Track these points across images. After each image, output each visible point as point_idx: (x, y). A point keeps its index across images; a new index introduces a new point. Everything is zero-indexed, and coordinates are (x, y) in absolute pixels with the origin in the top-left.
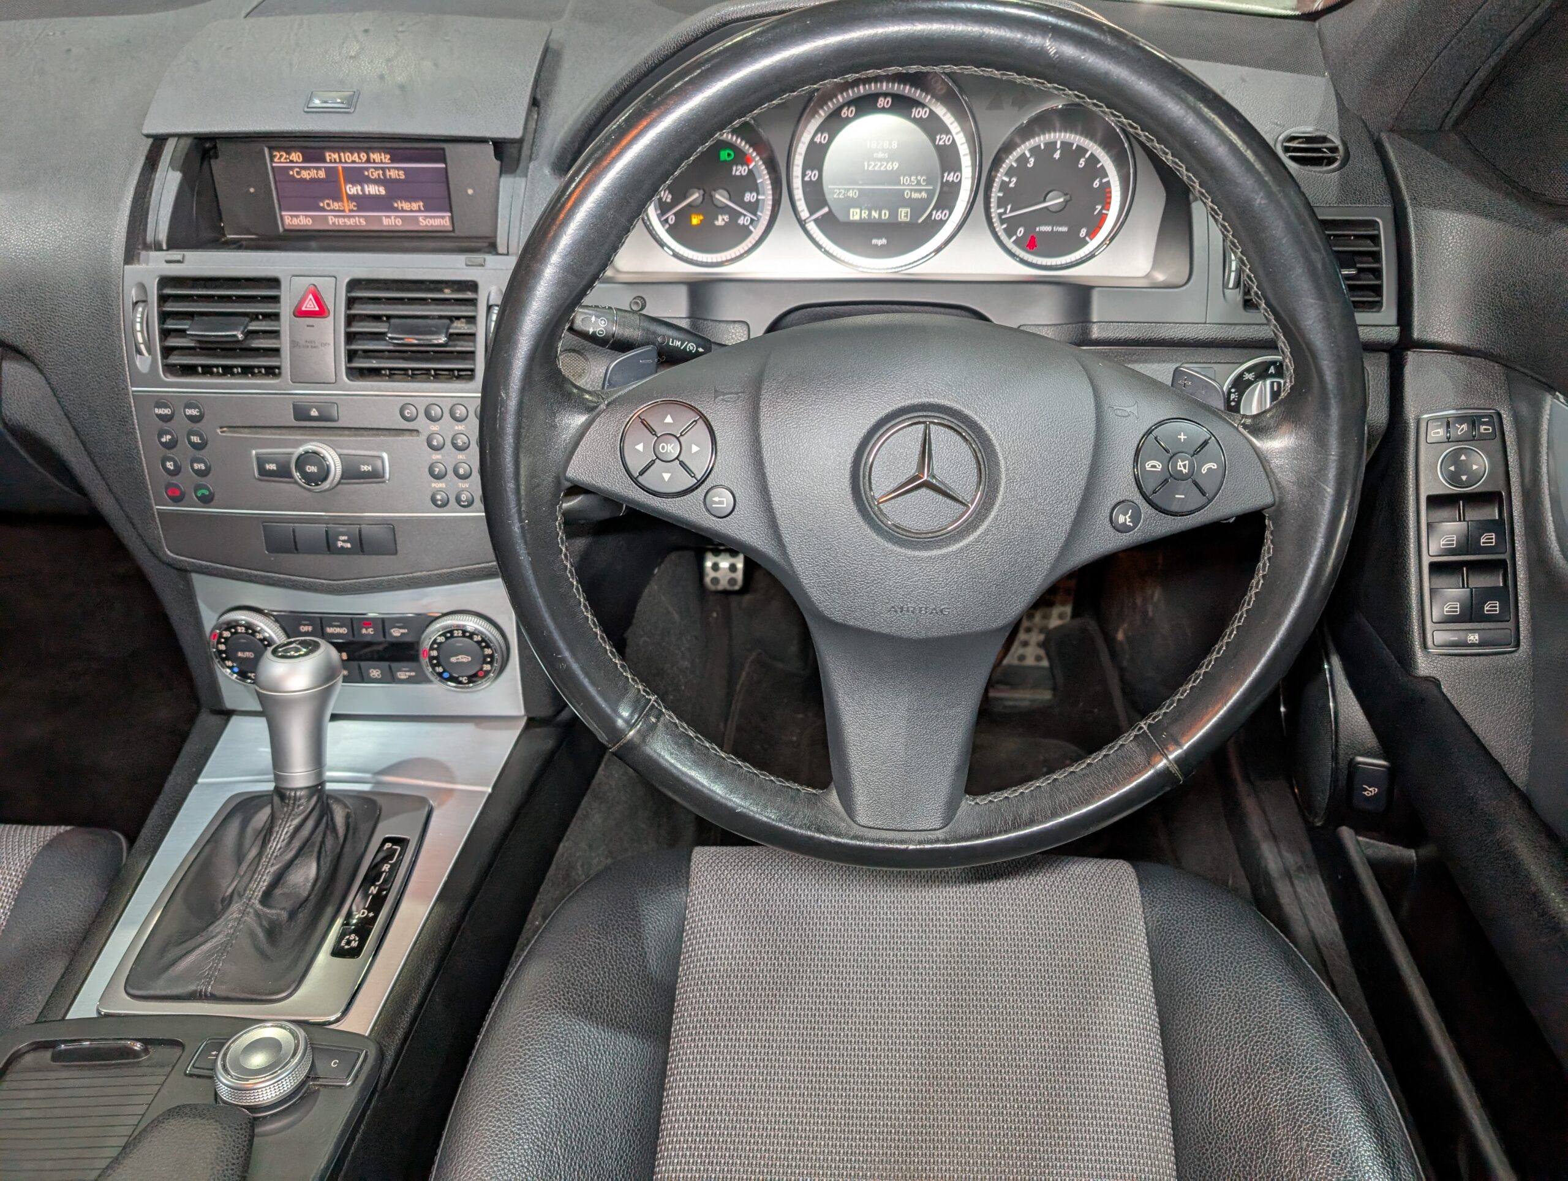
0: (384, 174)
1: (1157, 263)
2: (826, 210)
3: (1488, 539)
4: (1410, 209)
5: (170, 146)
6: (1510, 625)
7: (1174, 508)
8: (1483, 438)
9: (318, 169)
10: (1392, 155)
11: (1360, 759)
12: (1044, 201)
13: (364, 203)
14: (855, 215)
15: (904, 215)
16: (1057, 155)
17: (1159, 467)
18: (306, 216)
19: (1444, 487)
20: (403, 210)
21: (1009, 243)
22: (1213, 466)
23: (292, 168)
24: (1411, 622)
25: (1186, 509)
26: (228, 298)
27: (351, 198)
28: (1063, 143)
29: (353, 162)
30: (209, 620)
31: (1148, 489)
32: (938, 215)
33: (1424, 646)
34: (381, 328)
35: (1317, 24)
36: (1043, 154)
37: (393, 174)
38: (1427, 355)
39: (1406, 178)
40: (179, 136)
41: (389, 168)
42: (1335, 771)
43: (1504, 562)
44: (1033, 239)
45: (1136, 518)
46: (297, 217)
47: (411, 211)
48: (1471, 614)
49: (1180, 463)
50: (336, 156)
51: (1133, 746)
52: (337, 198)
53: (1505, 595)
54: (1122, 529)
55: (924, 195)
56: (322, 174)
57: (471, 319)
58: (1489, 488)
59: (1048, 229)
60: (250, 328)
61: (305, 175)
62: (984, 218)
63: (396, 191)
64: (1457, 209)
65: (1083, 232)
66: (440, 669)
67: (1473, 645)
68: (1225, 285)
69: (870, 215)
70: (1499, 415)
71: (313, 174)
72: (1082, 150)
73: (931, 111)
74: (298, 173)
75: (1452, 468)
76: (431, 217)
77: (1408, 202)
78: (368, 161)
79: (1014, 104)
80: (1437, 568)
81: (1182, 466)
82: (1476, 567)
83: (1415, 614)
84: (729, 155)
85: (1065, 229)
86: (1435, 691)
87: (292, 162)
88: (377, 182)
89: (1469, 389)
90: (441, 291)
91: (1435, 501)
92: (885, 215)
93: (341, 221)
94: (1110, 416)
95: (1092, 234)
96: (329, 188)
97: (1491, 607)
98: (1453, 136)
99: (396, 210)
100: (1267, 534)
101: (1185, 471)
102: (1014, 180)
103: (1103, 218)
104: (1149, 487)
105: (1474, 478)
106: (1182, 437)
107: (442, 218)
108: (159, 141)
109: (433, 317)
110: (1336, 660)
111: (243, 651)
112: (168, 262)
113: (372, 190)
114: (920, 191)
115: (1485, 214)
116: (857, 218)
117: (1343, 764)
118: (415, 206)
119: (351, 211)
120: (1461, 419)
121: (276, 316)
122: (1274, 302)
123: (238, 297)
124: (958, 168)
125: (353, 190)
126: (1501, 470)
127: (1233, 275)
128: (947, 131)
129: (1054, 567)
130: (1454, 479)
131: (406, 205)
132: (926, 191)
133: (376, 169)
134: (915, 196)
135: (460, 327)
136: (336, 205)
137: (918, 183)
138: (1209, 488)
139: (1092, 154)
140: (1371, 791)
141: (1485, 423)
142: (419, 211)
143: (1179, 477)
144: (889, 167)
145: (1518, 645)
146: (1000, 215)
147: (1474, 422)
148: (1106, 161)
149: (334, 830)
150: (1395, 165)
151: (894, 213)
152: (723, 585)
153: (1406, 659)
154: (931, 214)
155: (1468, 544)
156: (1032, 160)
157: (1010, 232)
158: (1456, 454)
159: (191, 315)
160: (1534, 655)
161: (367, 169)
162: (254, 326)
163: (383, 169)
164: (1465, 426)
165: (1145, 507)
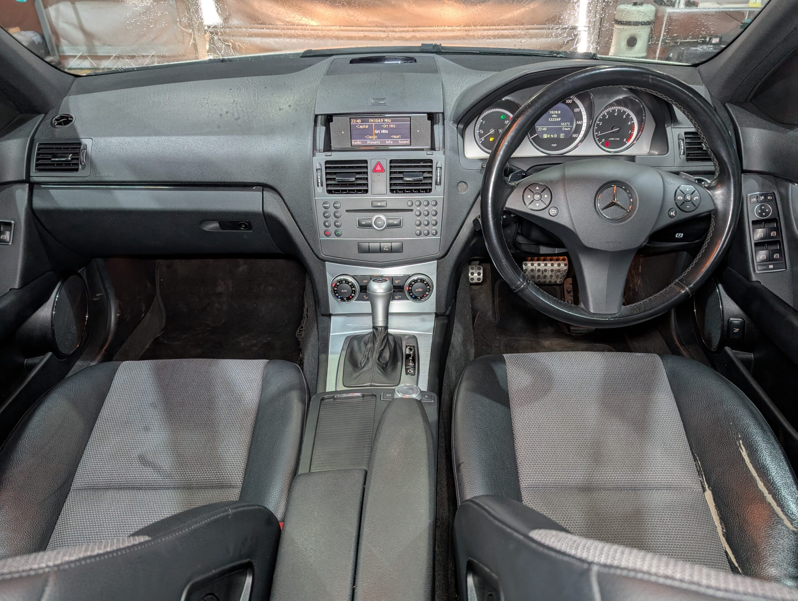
0: (388, 126)
1: (651, 148)
2: (537, 134)
3: (774, 234)
4: (739, 128)
5: (319, 117)
6: (783, 261)
7: (686, 210)
8: (770, 200)
9: (366, 125)
10: (730, 110)
11: (731, 319)
12: (612, 129)
13: (380, 136)
14: (545, 136)
15: (562, 136)
16: (616, 114)
17: (682, 198)
18: (360, 141)
19: (757, 217)
20: (394, 138)
21: (600, 144)
22: (697, 198)
23: (357, 125)
24: (749, 263)
25: (690, 210)
26: (345, 167)
27: (376, 134)
28: (618, 110)
29: (379, 122)
30: (330, 279)
31: (679, 205)
32: (574, 136)
33: (754, 271)
34: (401, 176)
35: (697, 68)
36: (611, 114)
37: (392, 126)
38: (748, 175)
39: (736, 118)
40: (321, 115)
41: (390, 124)
42: (723, 326)
43: (779, 241)
44: (608, 143)
45: (675, 213)
46: (356, 141)
47: (396, 138)
48: (770, 259)
49: (688, 197)
50: (373, 120)
51: (675, 287)
52: (372, 135)
53: (781, 251)
54: (671, 217)
55: (569, 129)
56: (367, 127)
57: (431, 172)
58: (772, 217)
59: (613, 139)
60: (357, 177)
61: (361, 127)
62: (592, 136)
63: (392, 132)
64: (755, 127)
65: (625, 140)
66: (411, 294)
67: (771, 269)
68: (680, 154)
69: (550, 136)
70: (774, 193)
71: (364, 126)
72: (624, 112)
73: (573, 101)
74: (359, 126)
75: (760, 211)
76: (403, 140)
77: (738, 125)
78: (383, 122)
79: (608, 97)
80: (757, 244)
81: (688, 198)
82: (770, 243)
83: (750, 260)
84: (504, 117)
85: (619, 139)
86: (759, 285)
87: (357, 123)
88: (386, 129)
89: (763, 186)
90: (419, 163)
91: (754, 222)
92: (556, 136)
93: (372, 142)
94: (666, 184)
95: (628, 140)
96: (368, 132)
97: (776, 256)
98: (750, 104)
99: (391, 138)
100: (712, 219)
101: (689, 199)
102: (601, 123)
103: (631, 135)
104: (679, 204)
105: (767, 214)
106: (688, 190)
107: (407, 140)
108: (316, 116)
109: (417, 172)
110: (720, 286)
111: (343, 290)
112: (326, 156)
113: (384, 131)
114: (567, 128)
115: (765, 128)
116: (546, 137)
117: (726, 323)
118: (398, 137)
119: (375, 139)
120: (761, 195)
121: (367, 173)
122: (713, 149)
123: (348, 167)
124: (581, 119)
125: (377, 132)
126: (776, 212)
127: (682, 150)
128: (578, 107)
129: (653, 228)
130: (760, 214)
131: (395, 137)
132: (570, 127)
133: (386, 124)
134: (566, 129)
135: (426, 175)
136: (370, 137)
137: (567, 125)
138: (696, 204)
139: (628, 113)
140: (737, 330)
141: (770, 196)
142: (399, 138)
143: (688, 201)
144: (557, 120)
145: (786, 268)
146: (596, 135)
147: (766, 196)
148: (633, 115)
149: (389, 344)
150: (732, 114)
151: (559, 136)
152: (475, 281)
153: (748, 276)
154: (572, 135)
155: (767, 236)
156: (607, 116)
157: (600, 141)
158: (761, 206)
159: (335, 173)
160: (792, 271)
161: (383, 124)
162: (358, 176)
163: (388, 125)
164: (763, 197)
165: (678, 210)
